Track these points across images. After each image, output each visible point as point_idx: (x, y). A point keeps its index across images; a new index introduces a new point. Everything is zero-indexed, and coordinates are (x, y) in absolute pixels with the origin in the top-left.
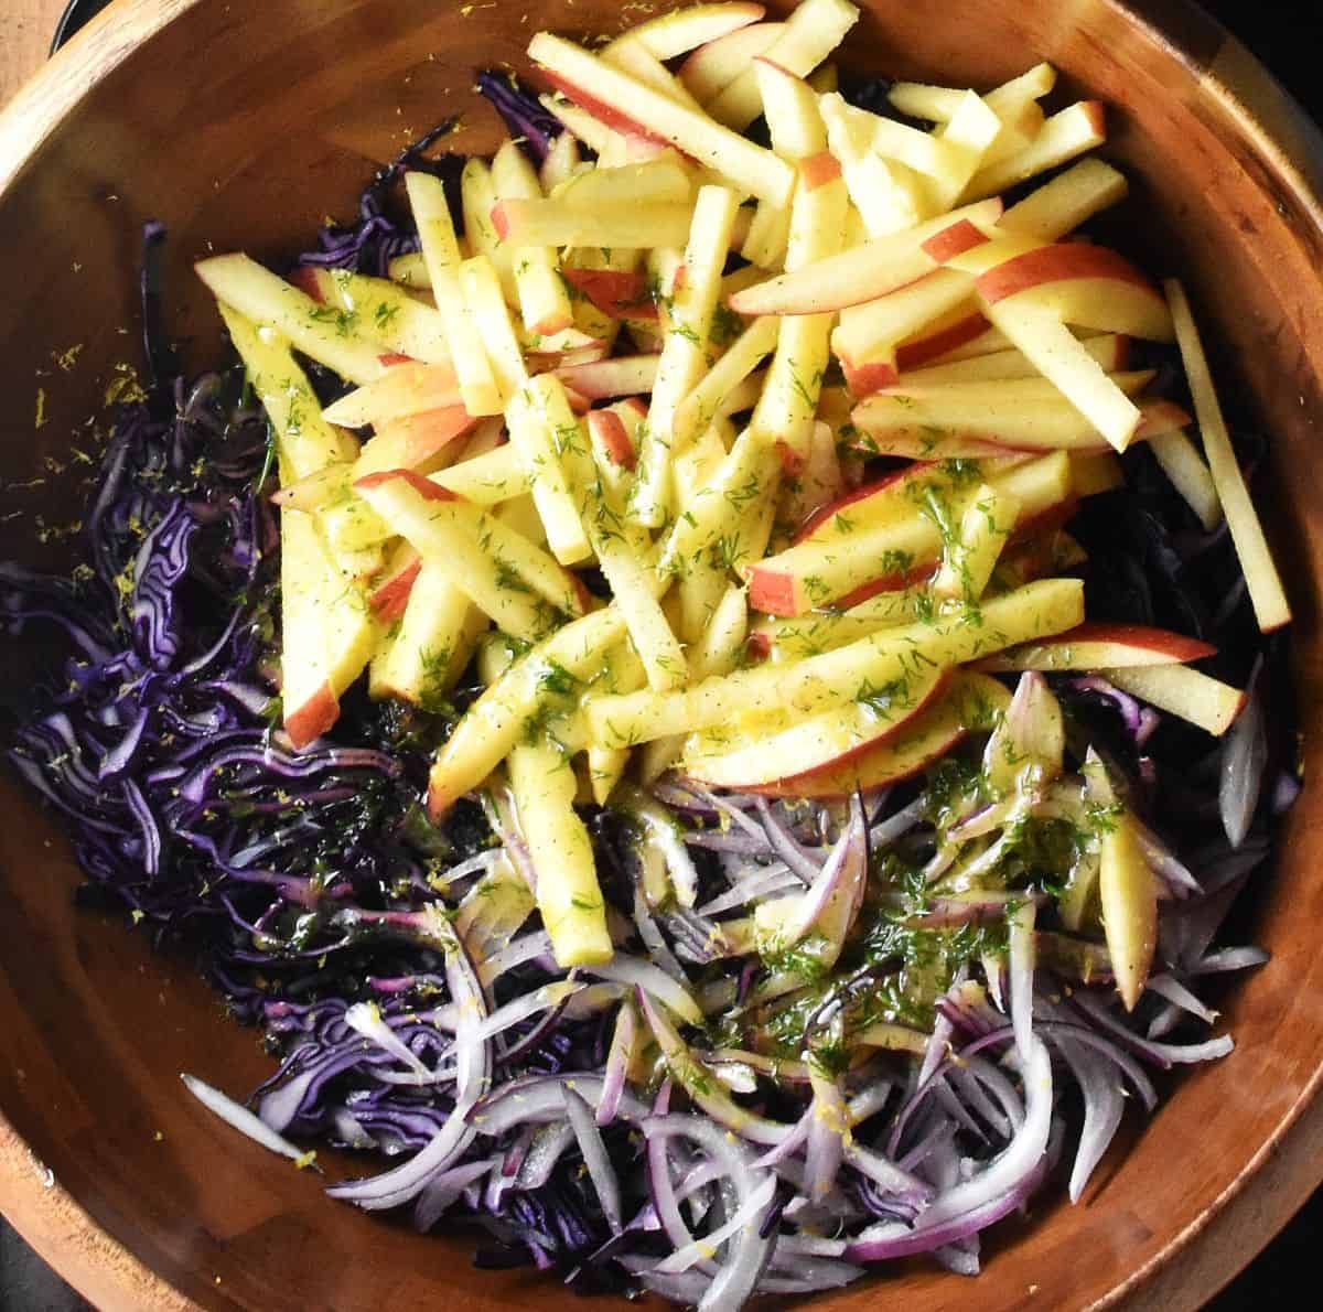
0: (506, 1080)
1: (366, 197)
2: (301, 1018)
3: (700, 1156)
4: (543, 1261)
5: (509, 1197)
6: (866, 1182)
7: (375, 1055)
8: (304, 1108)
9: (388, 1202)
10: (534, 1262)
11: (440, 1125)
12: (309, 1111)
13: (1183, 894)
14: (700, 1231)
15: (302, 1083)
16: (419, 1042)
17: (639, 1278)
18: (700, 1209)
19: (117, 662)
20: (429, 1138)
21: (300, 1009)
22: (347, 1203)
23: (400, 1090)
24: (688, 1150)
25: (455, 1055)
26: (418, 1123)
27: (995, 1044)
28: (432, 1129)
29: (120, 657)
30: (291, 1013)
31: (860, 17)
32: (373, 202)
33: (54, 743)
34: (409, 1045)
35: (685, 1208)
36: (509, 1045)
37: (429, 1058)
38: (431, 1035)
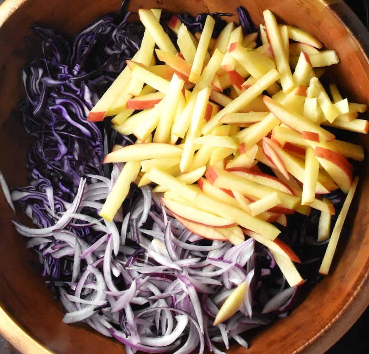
0: (69, 230)
1: (200, 16)
2: (39, 178)
3: (95, 282)
4: (44, 274)
5: (49, 255)
6: (125, 318)
7: (46, 201)
8: (22, 200)
9: (23, 233)
10: (43, 273)
11: (48, 227)
12: (22, 201)
13: (247, 315)
14: (83, 297)
15: (26, 194)
16: (58, 206)
17: (61, 295)
18: (86, 293)
19: (63, 67)
20: (44, 227)
21: (40, 176)
22: (14, 226)
23: (46, 211)
24: (93, 279)
25: (63, 215)
26: (44, 222)
27: (177, 312)
28: (46, 225)
29: (64, 66)
30: (38, 175)
31: (338, 63)
32: (200, 18)
33: (36, 74)
34: (55, 205)
35: (83, 290)
36: (76, 223)
37: (57, 210)
38: (61, 207)
